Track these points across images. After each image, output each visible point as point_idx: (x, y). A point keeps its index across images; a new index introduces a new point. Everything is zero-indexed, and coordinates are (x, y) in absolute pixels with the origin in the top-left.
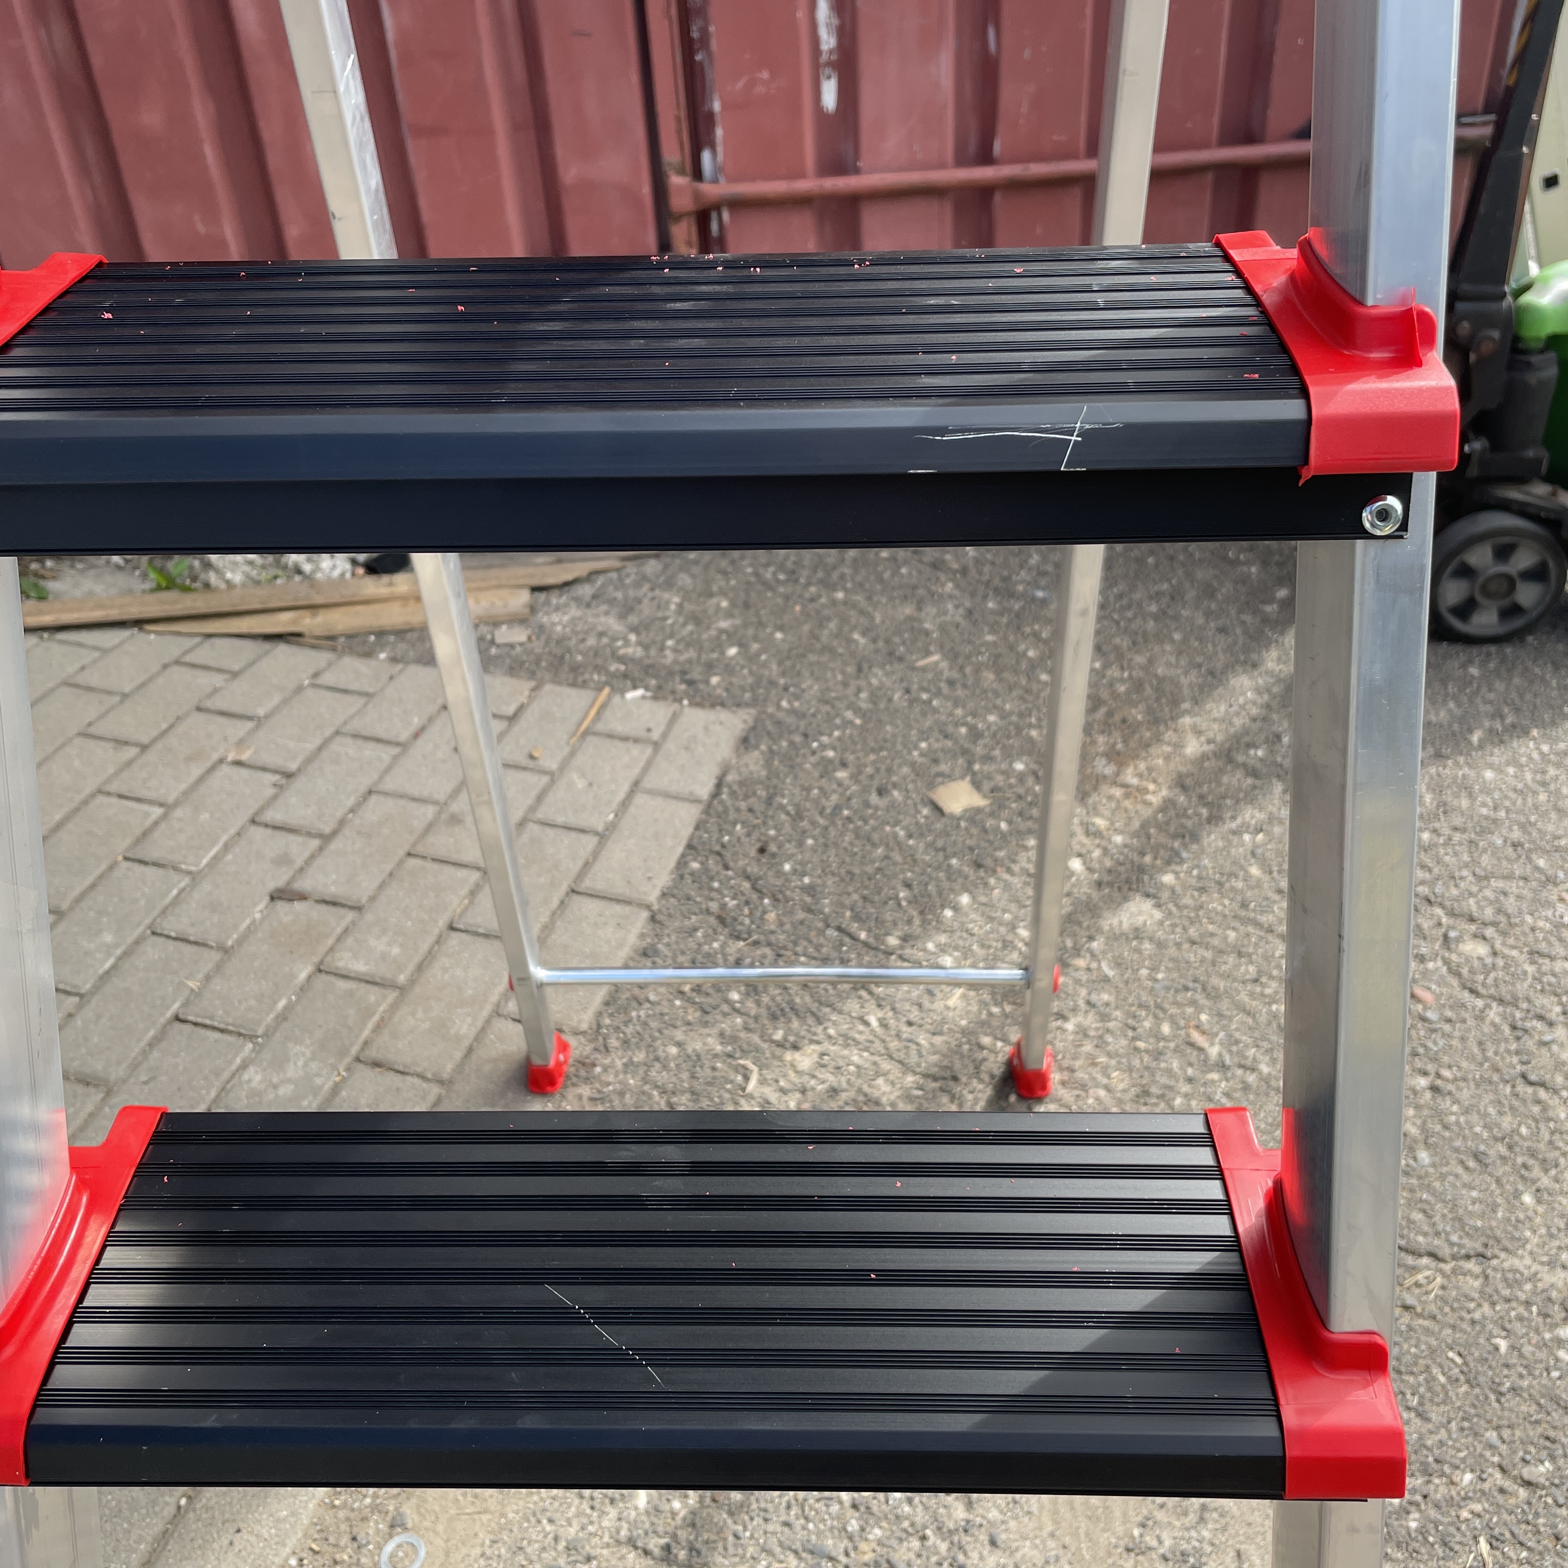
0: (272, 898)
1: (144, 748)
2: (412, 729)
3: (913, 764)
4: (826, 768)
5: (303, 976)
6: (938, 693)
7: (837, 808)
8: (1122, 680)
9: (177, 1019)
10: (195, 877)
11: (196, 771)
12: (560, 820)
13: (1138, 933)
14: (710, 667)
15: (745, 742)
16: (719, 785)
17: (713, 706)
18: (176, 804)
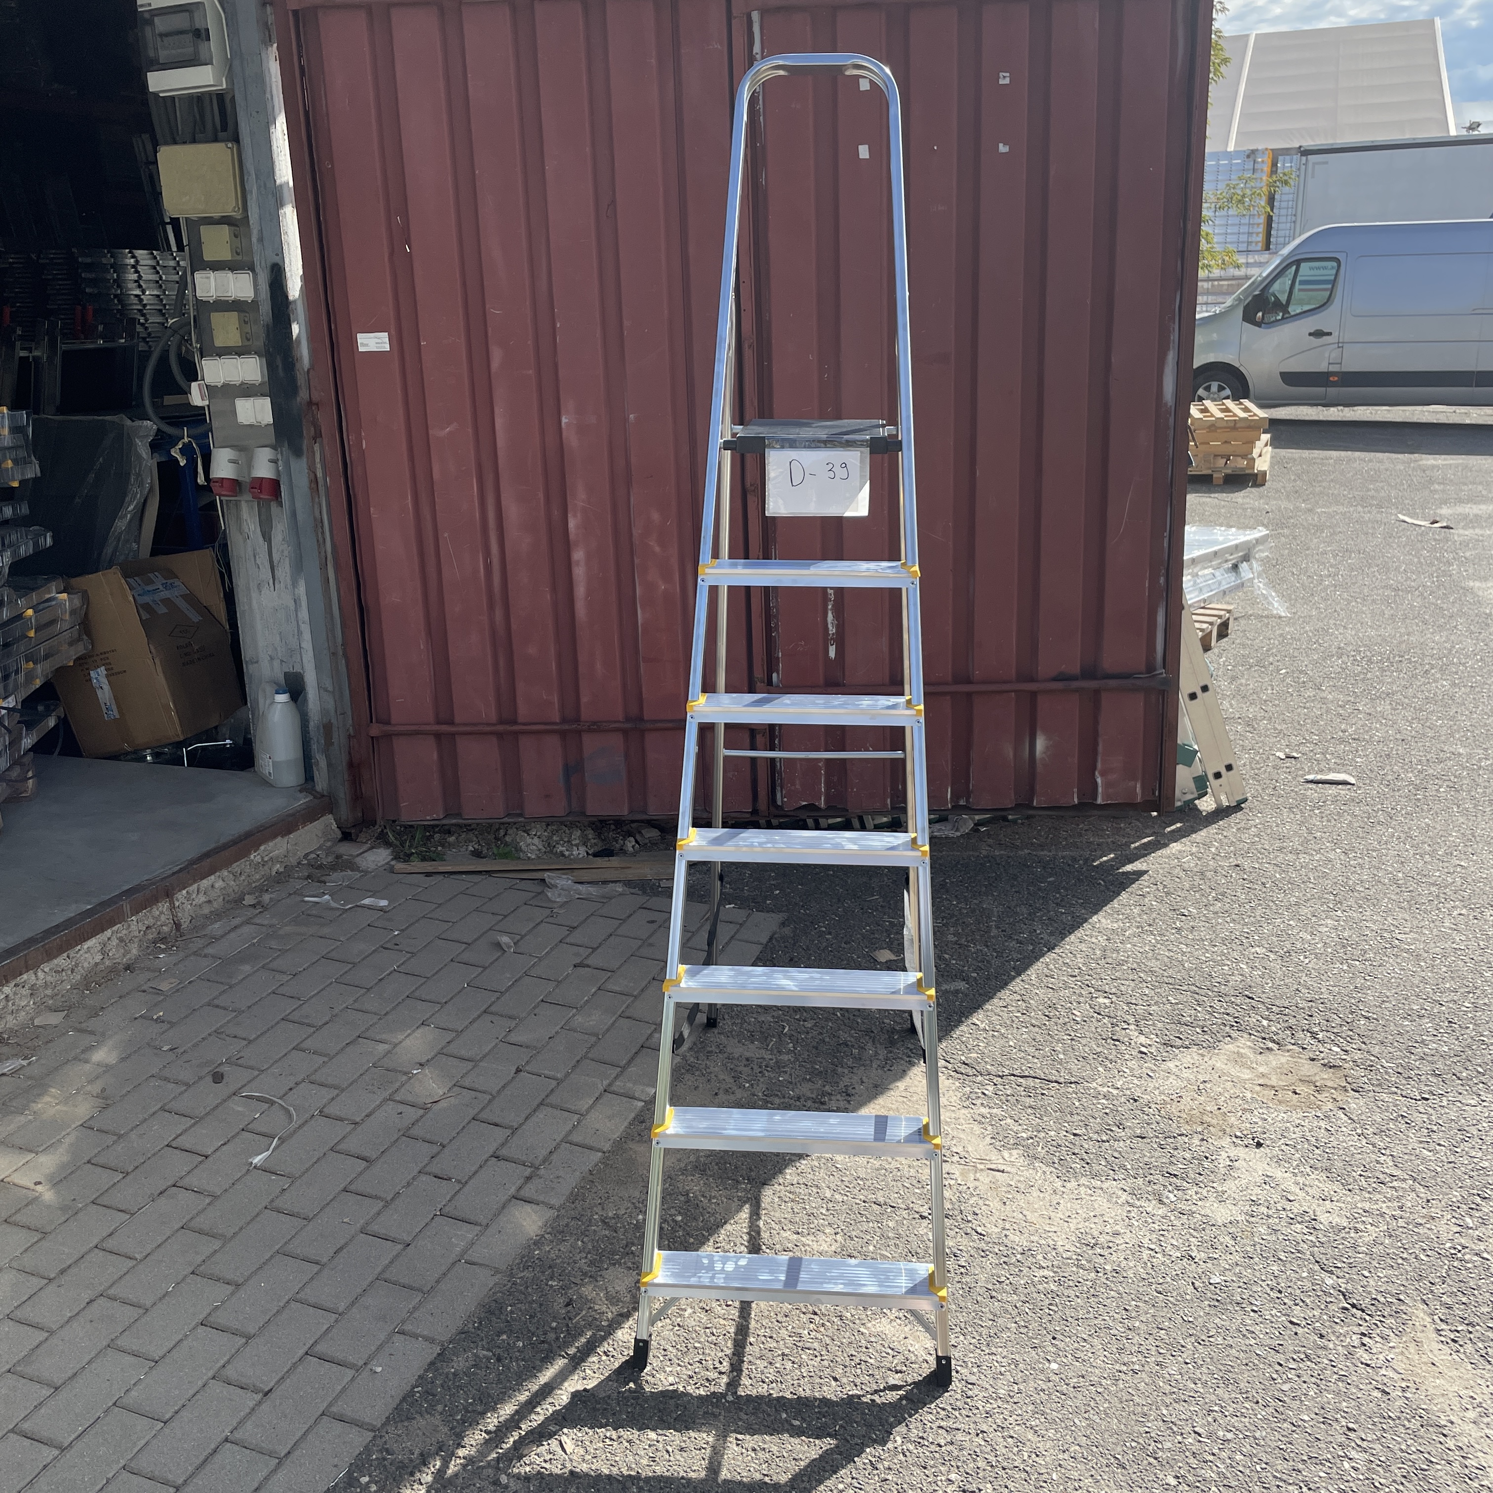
0: (575, 966)
1: (505, 916)
2: (627, 915)
3: (862, 934)
4: (821, 935)
5: (593, 990)
6: (877, 910)
7: (827, 947)
8: (966, 909)
9: (542, 1001)
10: (540, 959)
11: (531, 925)
12: (698, 947)
13: (957, 992)
14: (766, 898)
15: (783, 924)
16: (771, 939)
17: (768, 912)
18: (525, 935)
